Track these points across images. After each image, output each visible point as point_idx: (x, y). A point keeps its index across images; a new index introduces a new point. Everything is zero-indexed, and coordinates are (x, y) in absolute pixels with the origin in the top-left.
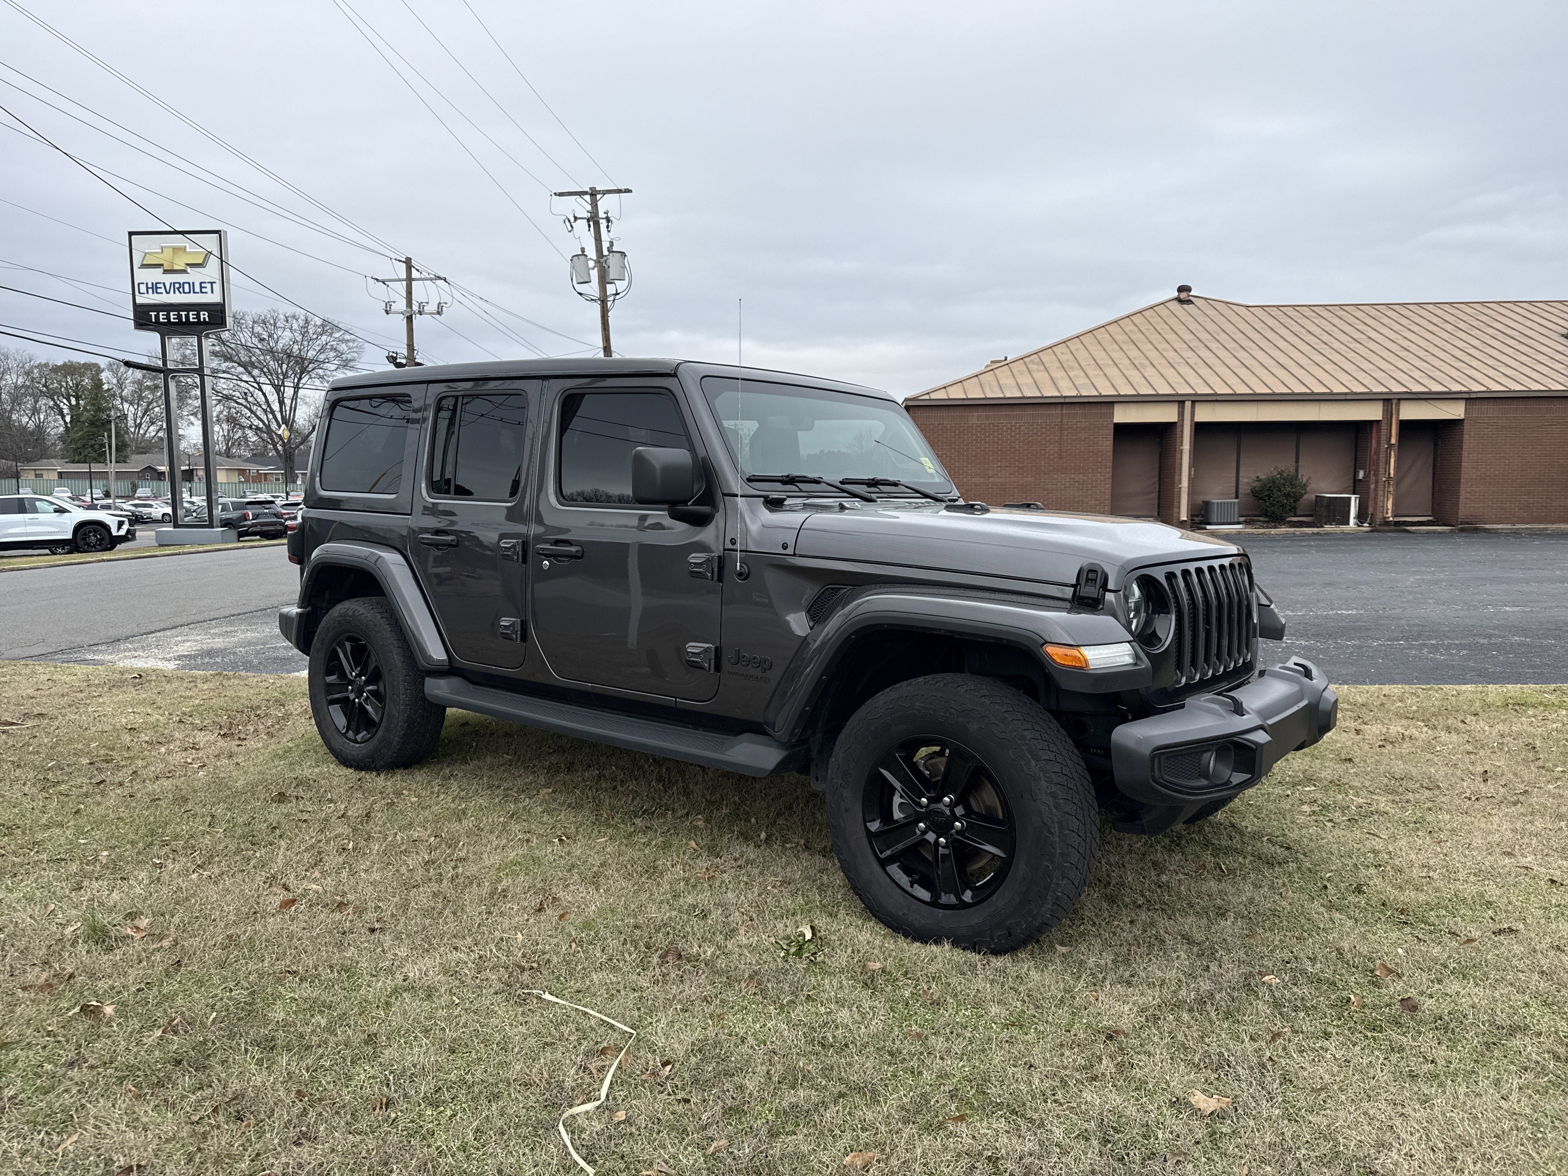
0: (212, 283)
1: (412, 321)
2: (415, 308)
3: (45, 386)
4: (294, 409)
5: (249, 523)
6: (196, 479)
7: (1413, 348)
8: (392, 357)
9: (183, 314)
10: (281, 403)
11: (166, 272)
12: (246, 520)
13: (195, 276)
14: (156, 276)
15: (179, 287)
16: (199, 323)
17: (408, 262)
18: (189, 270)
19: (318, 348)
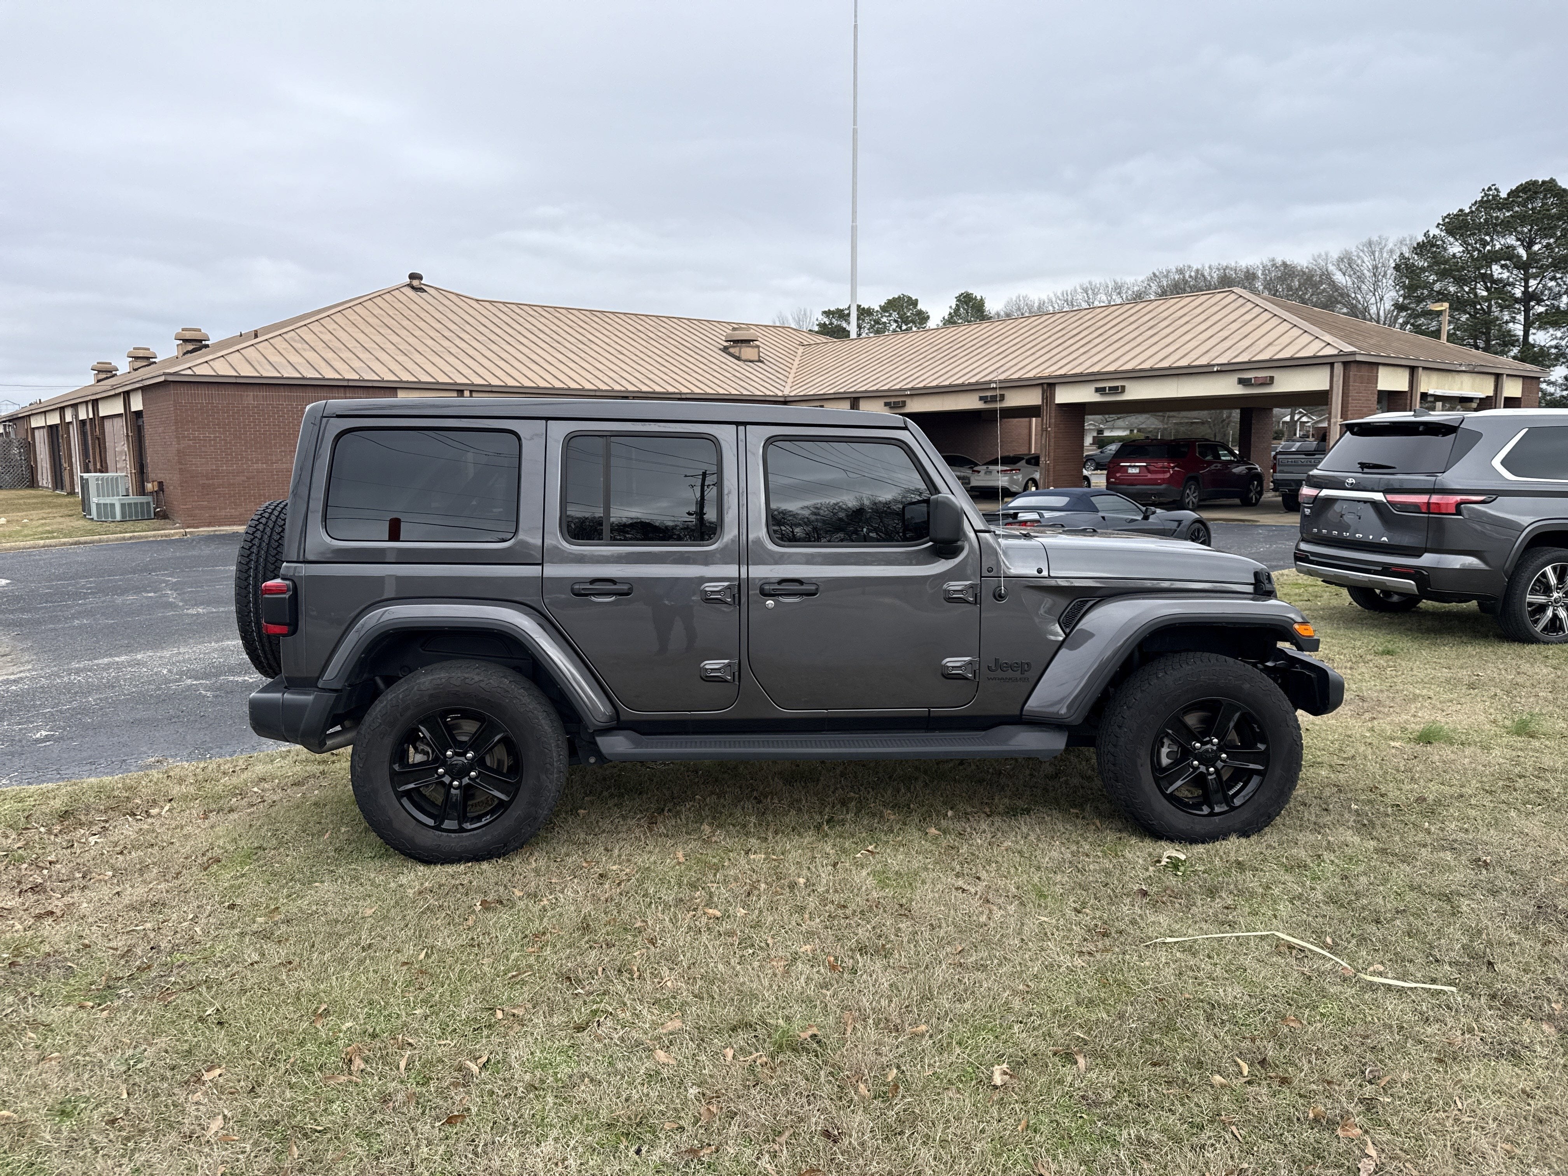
7: (625, 352)
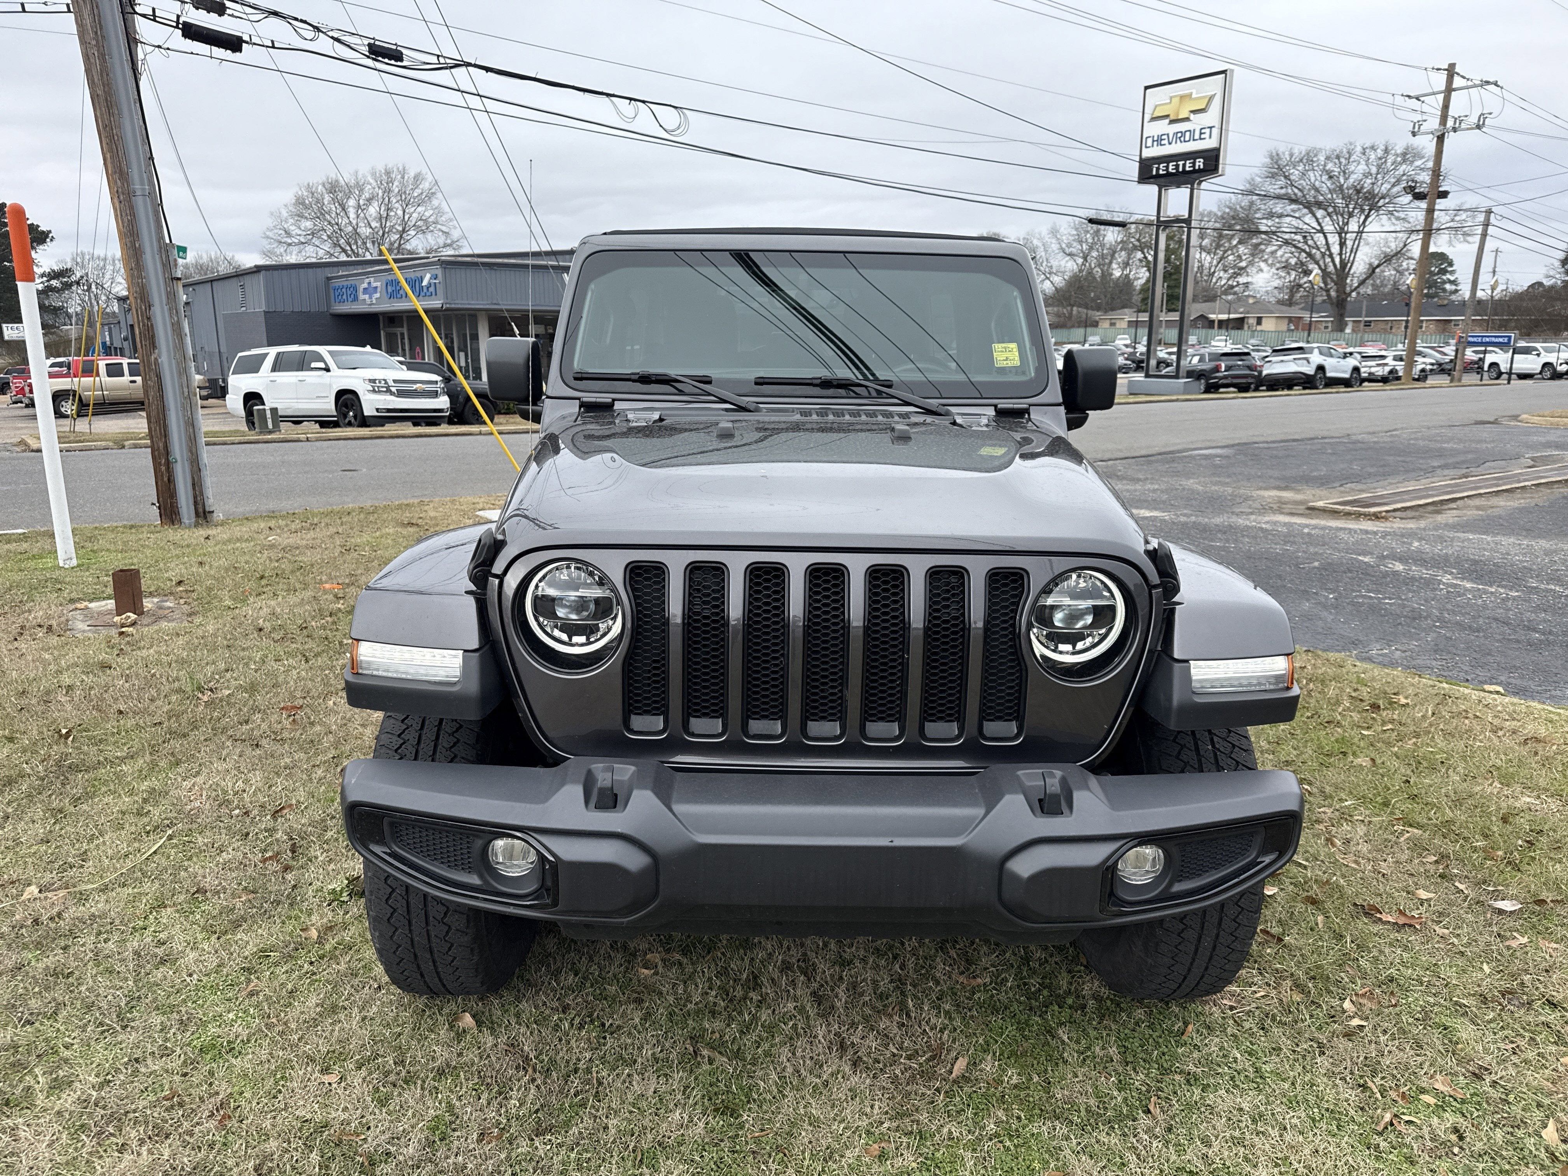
0: (1211, 128)
1: (1443, 142)
2: (1450, 123)
3: (1138, 240)
4: (1355, 251)
5: (1220, 374)
6: (1246, 327)
8: (1410, 187)
9: (1181, 163)
10: (1342, 244)
11: (1172, 122)
12: (1218, 371)
13: (1198, 122)
14: (1162, 127)
15: (1180, 137)
16: (1195, 171)
17: (1451, 71)
18: (1192, 116)
19: (1393, 180)
